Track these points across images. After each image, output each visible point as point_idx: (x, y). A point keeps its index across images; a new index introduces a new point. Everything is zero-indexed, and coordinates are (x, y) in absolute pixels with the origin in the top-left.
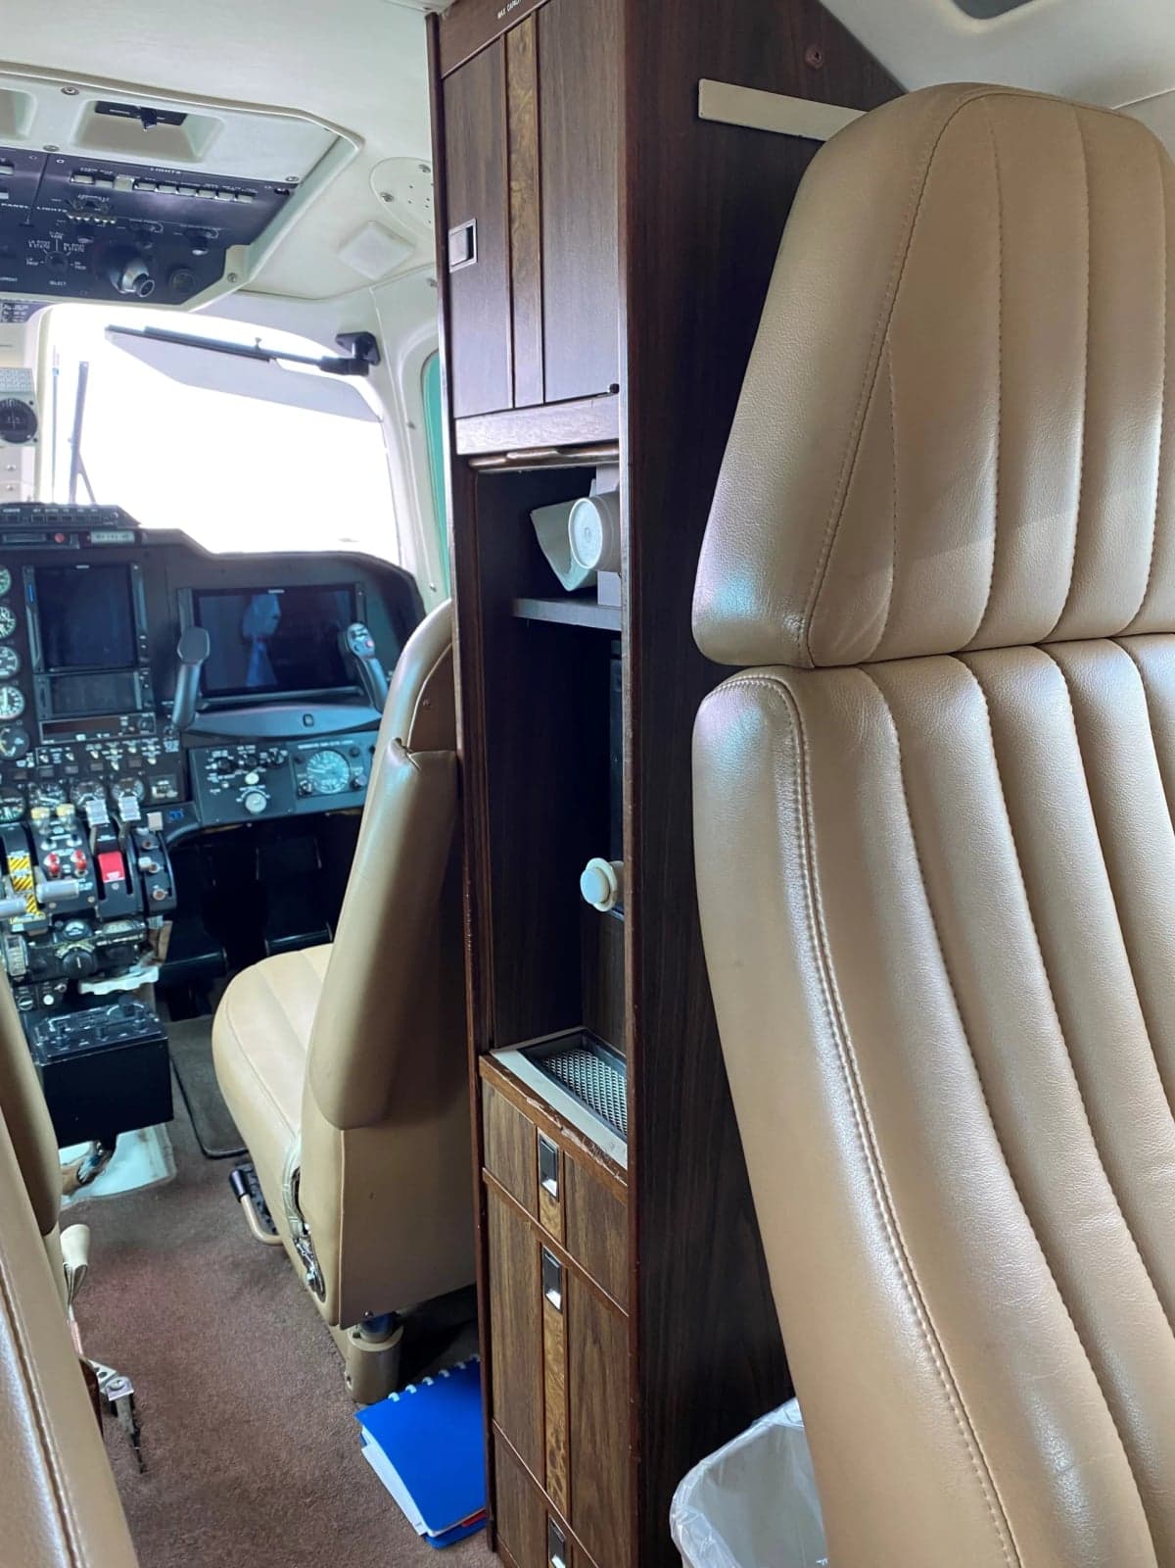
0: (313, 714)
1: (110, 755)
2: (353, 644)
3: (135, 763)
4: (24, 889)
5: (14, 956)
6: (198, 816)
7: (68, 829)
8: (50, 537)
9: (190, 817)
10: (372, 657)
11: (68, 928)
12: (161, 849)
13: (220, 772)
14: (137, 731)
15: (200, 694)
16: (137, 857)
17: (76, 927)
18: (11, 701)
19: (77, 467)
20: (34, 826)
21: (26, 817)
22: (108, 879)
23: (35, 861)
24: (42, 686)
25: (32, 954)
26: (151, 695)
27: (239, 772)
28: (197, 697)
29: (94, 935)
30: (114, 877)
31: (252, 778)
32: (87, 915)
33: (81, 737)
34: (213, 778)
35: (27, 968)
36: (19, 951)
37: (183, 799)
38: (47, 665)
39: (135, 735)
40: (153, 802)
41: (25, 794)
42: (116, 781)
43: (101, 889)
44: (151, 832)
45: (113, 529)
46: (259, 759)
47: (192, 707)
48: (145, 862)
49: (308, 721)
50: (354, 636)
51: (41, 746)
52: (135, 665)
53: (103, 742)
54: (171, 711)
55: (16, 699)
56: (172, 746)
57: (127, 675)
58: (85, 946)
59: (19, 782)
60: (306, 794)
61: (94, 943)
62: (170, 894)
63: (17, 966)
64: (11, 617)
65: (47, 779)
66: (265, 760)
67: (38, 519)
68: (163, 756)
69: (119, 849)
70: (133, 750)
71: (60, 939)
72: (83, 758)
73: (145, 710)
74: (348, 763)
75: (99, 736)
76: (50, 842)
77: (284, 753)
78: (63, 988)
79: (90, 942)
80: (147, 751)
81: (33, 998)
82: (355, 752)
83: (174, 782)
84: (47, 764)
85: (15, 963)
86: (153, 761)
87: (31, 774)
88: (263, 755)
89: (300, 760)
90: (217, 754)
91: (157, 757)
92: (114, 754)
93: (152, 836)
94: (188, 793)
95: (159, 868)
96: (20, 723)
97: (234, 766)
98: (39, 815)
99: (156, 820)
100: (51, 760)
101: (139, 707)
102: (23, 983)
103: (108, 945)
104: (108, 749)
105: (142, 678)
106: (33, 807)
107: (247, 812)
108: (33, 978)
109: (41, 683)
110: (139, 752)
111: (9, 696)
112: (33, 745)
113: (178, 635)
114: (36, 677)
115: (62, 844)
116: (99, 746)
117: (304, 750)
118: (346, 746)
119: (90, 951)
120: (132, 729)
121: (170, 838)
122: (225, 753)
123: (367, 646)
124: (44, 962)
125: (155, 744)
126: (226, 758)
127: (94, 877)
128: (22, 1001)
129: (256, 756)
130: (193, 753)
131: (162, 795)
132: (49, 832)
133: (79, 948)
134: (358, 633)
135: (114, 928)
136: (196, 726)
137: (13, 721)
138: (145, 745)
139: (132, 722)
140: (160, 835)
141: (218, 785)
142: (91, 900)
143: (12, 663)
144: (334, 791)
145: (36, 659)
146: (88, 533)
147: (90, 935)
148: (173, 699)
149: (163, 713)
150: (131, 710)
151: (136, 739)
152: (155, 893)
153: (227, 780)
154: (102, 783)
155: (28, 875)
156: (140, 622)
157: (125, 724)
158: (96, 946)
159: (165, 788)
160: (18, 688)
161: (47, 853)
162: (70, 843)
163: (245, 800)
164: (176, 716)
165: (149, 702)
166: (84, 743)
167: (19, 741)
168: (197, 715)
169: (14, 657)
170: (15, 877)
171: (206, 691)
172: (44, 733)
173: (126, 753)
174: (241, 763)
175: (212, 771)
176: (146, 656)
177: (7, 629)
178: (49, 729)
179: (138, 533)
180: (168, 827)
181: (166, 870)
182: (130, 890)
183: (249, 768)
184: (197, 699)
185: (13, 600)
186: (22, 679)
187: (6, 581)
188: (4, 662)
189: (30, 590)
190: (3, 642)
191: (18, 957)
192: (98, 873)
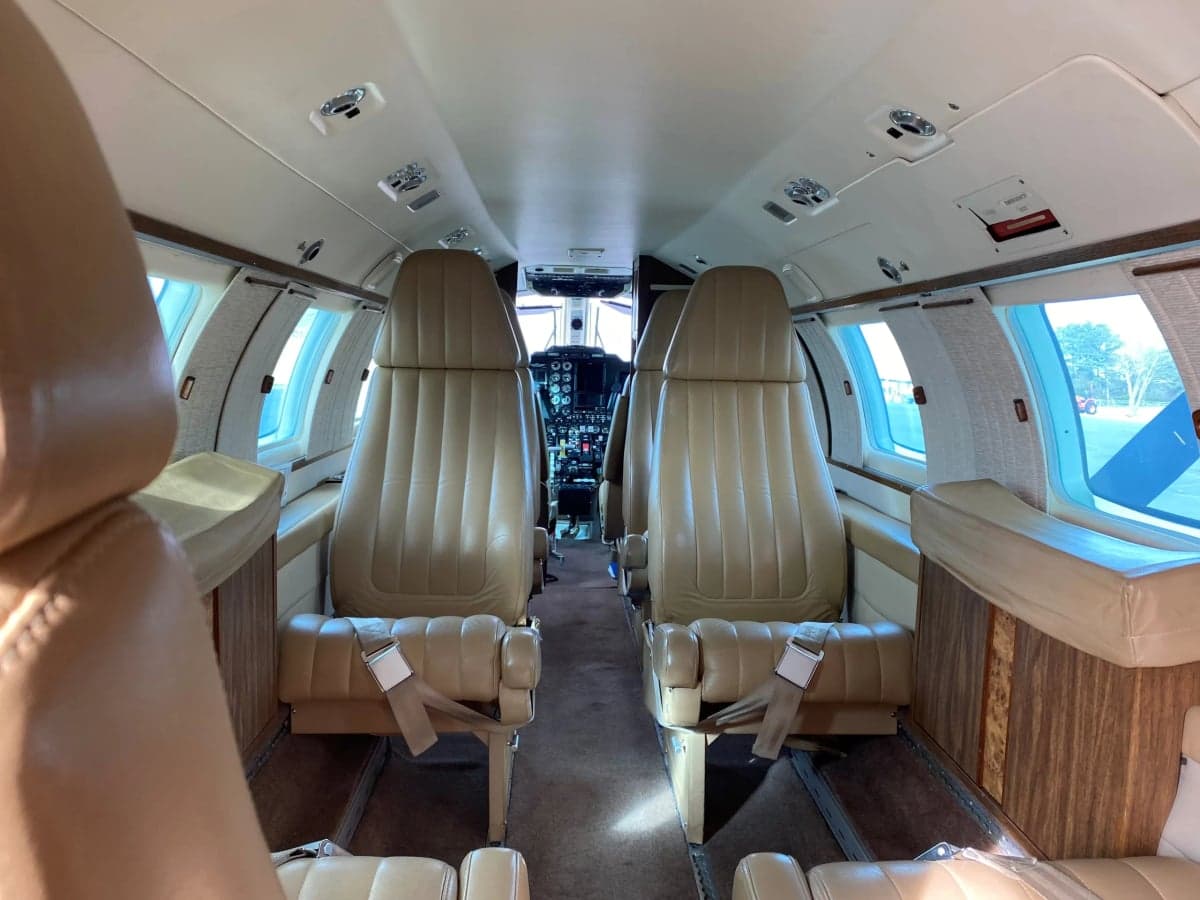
7: (577, 436)
8: (583, 355)
11: (572, 462)
17: (574, 462)
18: (567, 400)
19: (597, 334)
21: (567, 432)
30: (586, 450)
32: (577, 459)
33: (584, 412)
38: (578, 390)
41: (568, 426)
43: (582, 453)
45: (598, 353)
48: (594, 447)
51: (574, 413)
55: (569, 399)
58: (576, 467)
59: (567, 423)
64: (570, 377)
65: (574, 423)
69: (588, 443)
71: (570, 465)
72: (584, 418)
75: (589, 412)
78: (568, 478)
81: (561, 479)
84: (574, 418)
85: (557, 468)
87: (571, 421)
92: (593, 418)
96: (569, 406)
98: (570, 433)
99: (601, 438)
100: (576, 417)
102: (559, 474)
106: (569, 430)
108: (562, 473)
109: (576, 396)
111: (567, 398)
112: (572, 413)
113: (613, 384)
114: (574, 393)
124: (565, 470)
133: (574, 468)
135: (584, 465)
137: (567, 405)
140: (601, 442)
142: (579, 455)
145: (575, 388)
146: (592, 354)
147: (578, 465)
150: (599, 406)
151: (599, 415)
156: (603, 378)
157: (596, 409)
158: (578, 468)
160: (570, 396)
161: (571, 441)
166: (585, 414)
167: (568, 411)
169: (570, 388)
172: (575, 410)
173: (596, 419)
177: (569, 380)
178: (577, 409)
179: (605, 355)
185: (571, 372)
186: (571, 394)
187: (571, 366)
188: (567, 389)
189: (576, 369)
190: (567, 383)
191: (559, 467)
192: (582, 448)
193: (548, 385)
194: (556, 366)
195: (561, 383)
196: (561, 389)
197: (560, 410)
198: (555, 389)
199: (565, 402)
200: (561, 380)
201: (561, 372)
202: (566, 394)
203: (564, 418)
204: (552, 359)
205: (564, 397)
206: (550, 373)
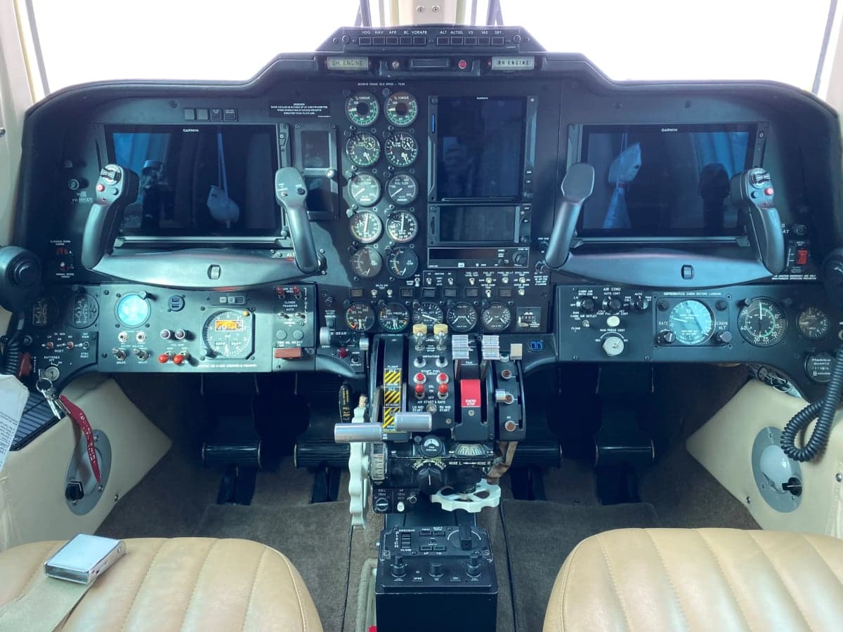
0: (693, 265)
1: (485, 283)
2: (750, 189)
3: (506, 293)
4: (393, 402)
5: (377, 462)
6: (556, 349)
7: (439, 348)
8: (454, 63)
9: (549, 349)
10: (771, 207)
11: (426, 444)
12: (518, 379)
13: (582, 310)
14: (511, 263)
15: (576, 233)
16: (496, 387)
17: (432, 444)
18: (407, 226)
20: (414, 340)
21: (409, 329)
22: (466, 404)
23: (405, 378)
24: (433, 215)
25: (391, 462)
26: (528, 230)
27: (601, 313)
28: (573, 236)
29: (447, 453)
30: (471, 404)
31: (613, 321)
32: (444, 435)
33: (461, 265)
34: (576, 316)
35: (385, 475)
36: (381, 458)
37: (545, 330)
38: (440, 193)
39: (509, 267)
40: (517, 330)
41: (411, 310)
42: (488, 307)
43: (458, 413)
44: (511, 360)
45: (513, 54)
46: (622, 302)
47: (567, 246)
48: (501, 395)
49: (687, 272)
50: (753, 180)
51: (427, 269)
52: (518, 200)
53: (480, 271)
54: (546, 248)
55: (412, 225)
56: (542, 280)
57: (510, 209)
58: (437, 462)
59: (407, 298)
60: (665, 342)
61: (446, 462)
62: (521, 426)
63: (378, 472)
64: (414, 148)
65: (429, 299)
66: (628, 302)
67: (443, 41)
68: (532, 288)
69: (479, 378)
70: (505, 281)
71: (418, 452)
72: (461, 282)
73: (521, 244)
74: (712, 315)
75: (477, 265)
76: (420, 361)
77: (649, 298)
78: (413, 499)
79: (442, 460)
80: (518, 282)
81: (389, 501)
82: (723, 305)
83: (539, 313)
84: (430, 286)
85: (377, 469)
86: (522, 293)
87: (417, 293)
88: (628, 298)
89: (663, 307)
90: (582, 293)
91: (526, 288)
92: (489, 282)
93: (511, 365)
94: (550, 324)
95: (514, 399)
96: (412, 246)
97: (598, 306)
98: (419, 330)
99: (517, 350)
100: (434, 283)
101: (516, 241)
102: (380, 487)
103: (458, 466)
104: (485, 277)
105: (523, 213)
106: (415, 322)
107: (604, 352)
108: (391, 484)
109: (433, 213)
110: (511, 282)
111: (406, 220)
112: (421, 267)
113: (563, 173)
114: (429, 205)
115: (430, 363)
116: (476, 274)
117: (669, 297)
118: (713, 297)
119: (442, 468)
120: (507, 261)
121: (528, 368)
122: (590, 293)
123: (767, 194)
124: (401, 471)
125: (526, 277)
126: (590, 297)
127: (453, 401)
128: (379, 503)
129: (619, 299)
130: (559, 288)
131: (526, 325)
132: (422, 349)
133: (433, 464)
134: (759, 178)
135: (466, 451)
136: (569, 267)
137: (407, 243)
138: (518, 277)
139: (508, 255)
140: (519, 364)
141: (579, 323)
142: (448, 421)
143: (411, 191)
144: (693, 343)
145: (431, 188)
146: (490, 59)
147: (444, 453)
148: (550, 235)
149: (538, 248)
150: (509, 243)
151: (510, 270)
152: (507, 424)
153: (588, 319)
154: (475, 307)
155: (397, 390)
156: (529, 159)
157: (501, 255)
158: (448, 465)
159: (531, 319)
160: (414, 214)
161: (418, 370)
162: (438, 364)
163: (603, 341)
164: (550, 254)
165: (527, 237)
166: (463, 271)
167: (410, 263)
168: (571, 256)
169: (413, 186)
170: (387, 390)
171: (581, 230)
172: (430, 258)
173: (499, 282)
174: (605, 303)
175: (575, 309)
176: (530, 191)
177: (410, 158)
178: (436, 254)
179: (539, 59)
180: (527, 357)
181: (520, 401)
182: (484, 418)
183: (612, 310)
184: (574, 238)
185: (417, 130)
186: (418, 206)
187: (413, 111)
188: (404, 189)
189: (432, 121)
190: (406, 170)
191: (380, 464)
192: (458, 397)
193: (338, 176)
194: (363, 109)
195: (383, 171)
196: (383, 193)
197: (385, 262)
198: (363, 191)
199: (397, 233)
200: (382, 160)
201: (382, 130)
202: (400, 207)
203: (398, 284)
204: (349, 82)
205: (394, 217)
206: (345, 135)
